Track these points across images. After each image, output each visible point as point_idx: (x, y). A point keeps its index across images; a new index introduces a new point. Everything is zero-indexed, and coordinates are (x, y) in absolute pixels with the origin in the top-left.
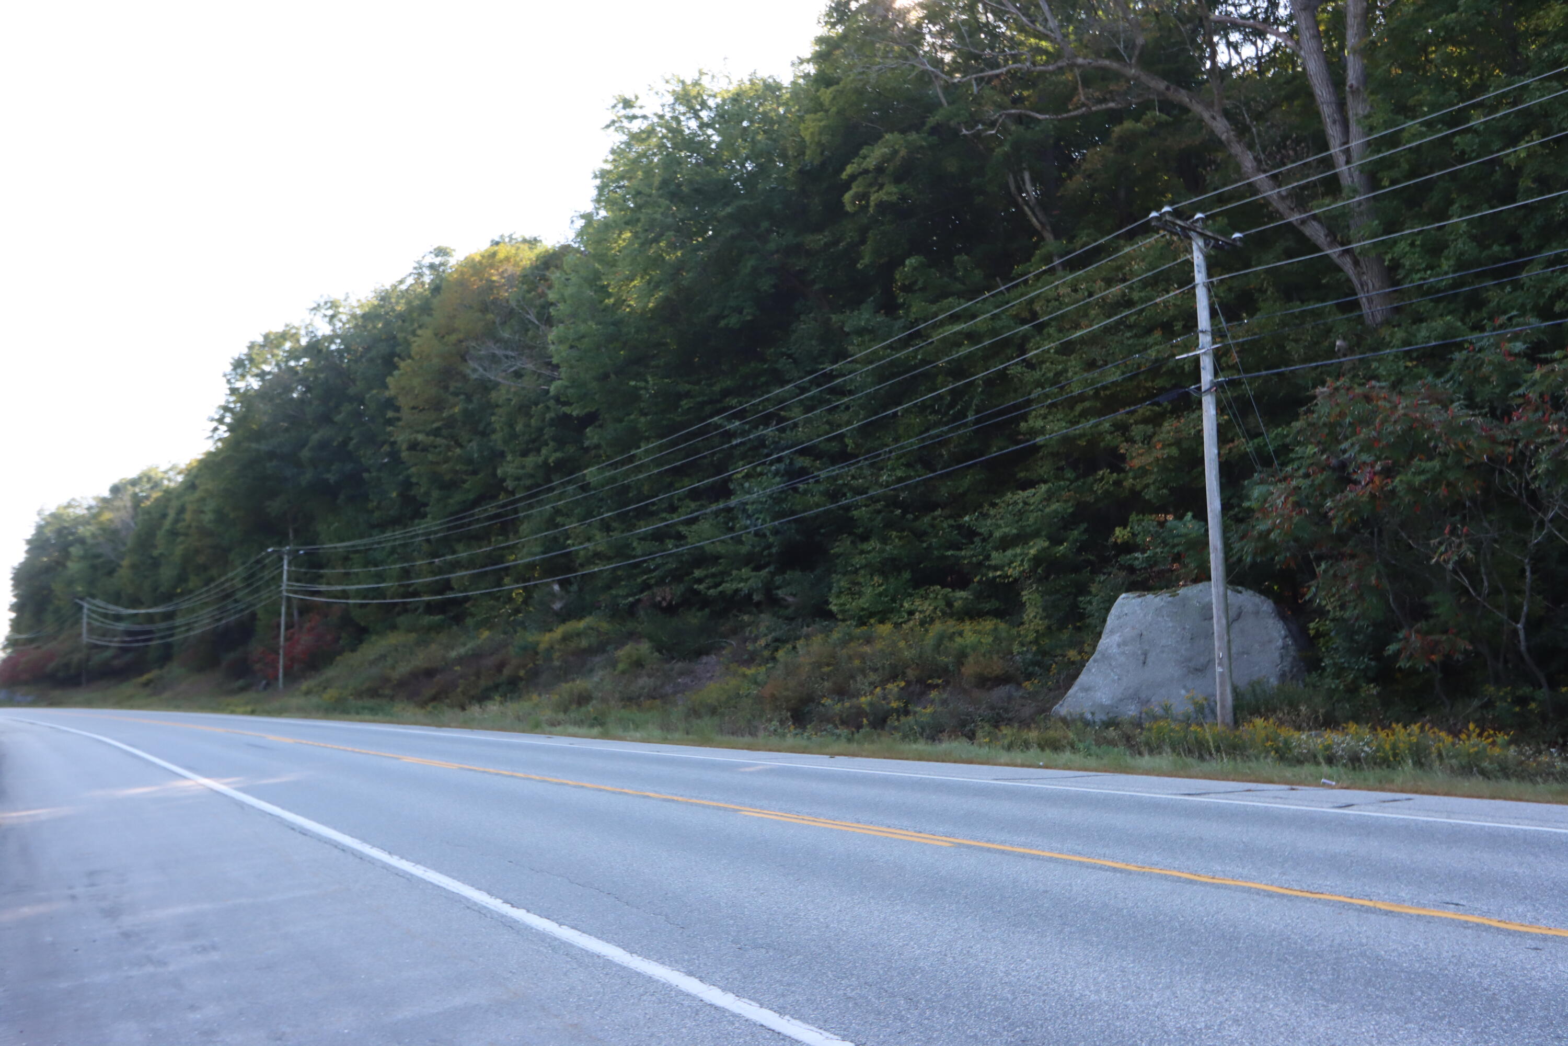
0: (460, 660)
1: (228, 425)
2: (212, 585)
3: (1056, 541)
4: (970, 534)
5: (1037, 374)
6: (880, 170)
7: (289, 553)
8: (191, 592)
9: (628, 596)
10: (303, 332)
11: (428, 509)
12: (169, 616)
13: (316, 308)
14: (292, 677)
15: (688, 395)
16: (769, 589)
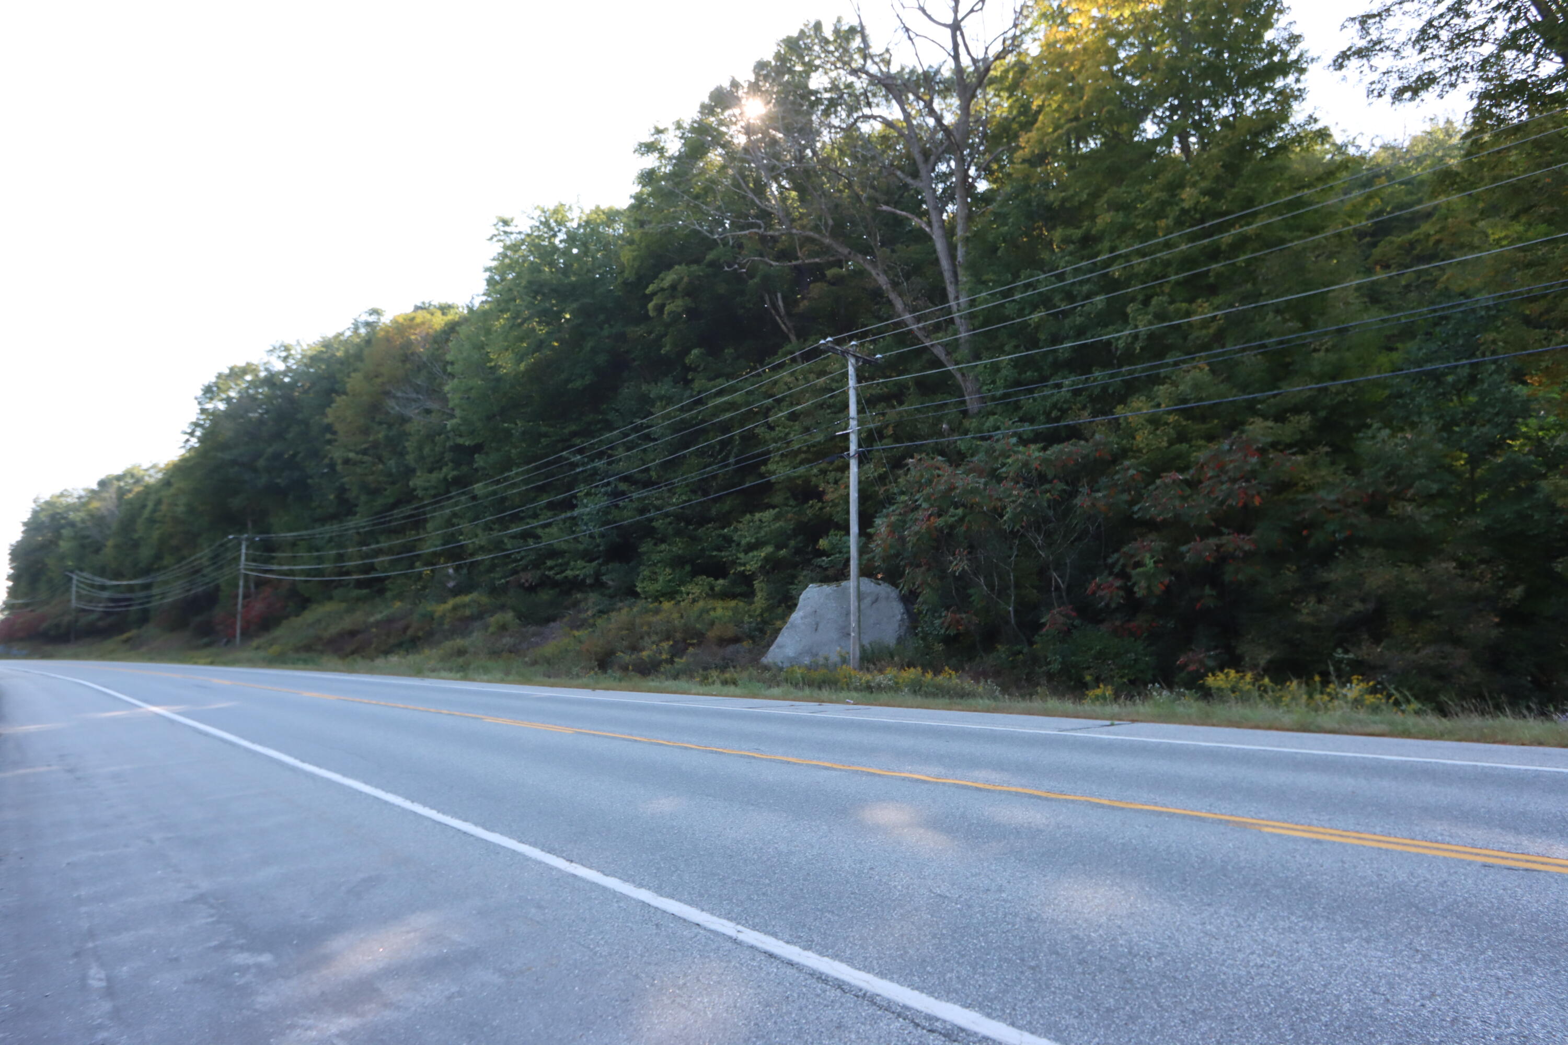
0: (377, 624)
1: (199, 438)
2: (184, 563)
3: (778, 547)
4: (728, 540)
5: (773, 434)
6: (673, 287)
7: (247, 539)
8: (165, 568)
9: (500, 579)
10: (262, 368)
11: (358, 509)
12: (147, 587)
13: (271, 351)
14: (247, 634)
15: (546, 435)
16: (597, 575)
